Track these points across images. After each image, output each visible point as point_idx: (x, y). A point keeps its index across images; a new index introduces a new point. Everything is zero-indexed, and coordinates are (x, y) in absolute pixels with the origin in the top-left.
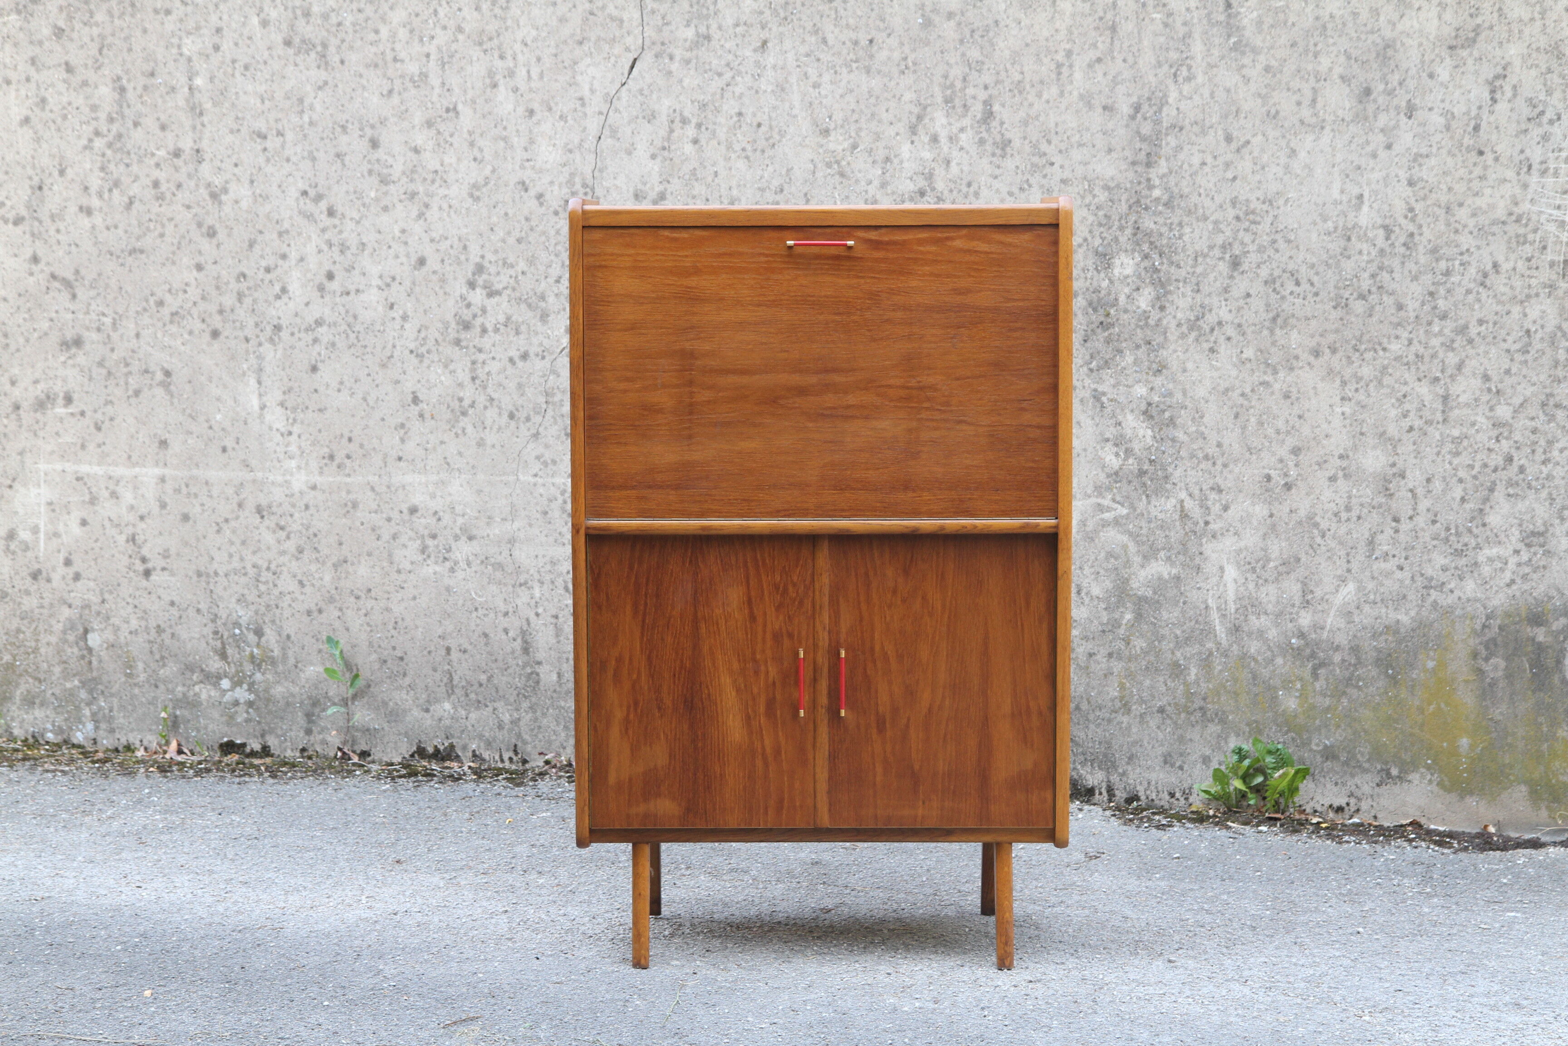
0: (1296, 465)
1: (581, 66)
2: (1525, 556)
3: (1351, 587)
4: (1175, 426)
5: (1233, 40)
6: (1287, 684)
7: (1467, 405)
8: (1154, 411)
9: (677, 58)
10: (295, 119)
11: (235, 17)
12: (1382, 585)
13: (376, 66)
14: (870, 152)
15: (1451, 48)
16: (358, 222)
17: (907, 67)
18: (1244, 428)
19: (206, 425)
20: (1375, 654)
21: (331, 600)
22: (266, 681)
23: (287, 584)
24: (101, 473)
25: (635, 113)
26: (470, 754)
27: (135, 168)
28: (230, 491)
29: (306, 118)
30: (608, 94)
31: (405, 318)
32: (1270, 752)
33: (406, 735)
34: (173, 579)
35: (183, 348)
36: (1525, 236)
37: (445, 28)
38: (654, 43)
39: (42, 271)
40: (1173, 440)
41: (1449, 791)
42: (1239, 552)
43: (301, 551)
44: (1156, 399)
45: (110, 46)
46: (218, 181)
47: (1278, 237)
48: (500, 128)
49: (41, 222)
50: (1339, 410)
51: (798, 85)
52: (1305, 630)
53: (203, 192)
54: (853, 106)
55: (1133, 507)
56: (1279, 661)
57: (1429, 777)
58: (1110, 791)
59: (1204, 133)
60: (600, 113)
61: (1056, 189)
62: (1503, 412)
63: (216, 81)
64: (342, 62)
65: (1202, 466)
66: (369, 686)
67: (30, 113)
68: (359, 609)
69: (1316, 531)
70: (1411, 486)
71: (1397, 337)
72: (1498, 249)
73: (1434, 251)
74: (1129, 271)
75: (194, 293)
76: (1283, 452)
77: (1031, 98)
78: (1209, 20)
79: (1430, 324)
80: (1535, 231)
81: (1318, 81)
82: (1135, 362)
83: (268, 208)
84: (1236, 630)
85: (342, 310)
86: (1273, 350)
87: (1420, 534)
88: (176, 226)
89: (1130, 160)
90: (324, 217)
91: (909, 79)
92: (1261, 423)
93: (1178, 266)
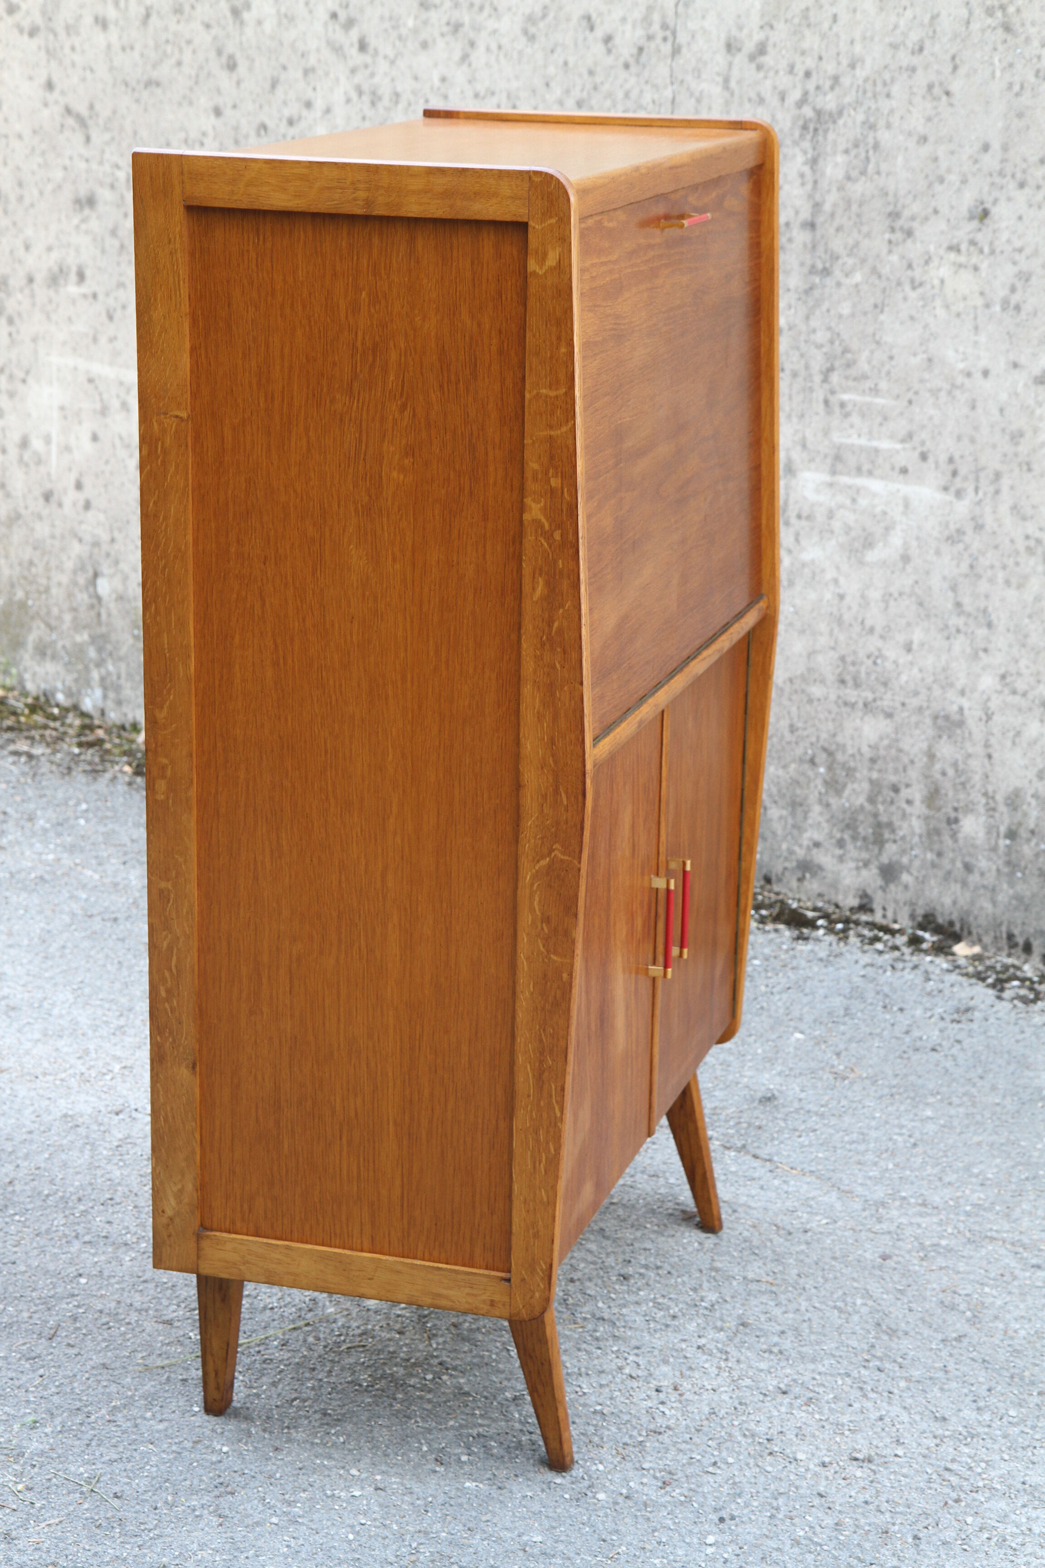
24: (112, 375)
39: (56, 102)
49: (55, 35)
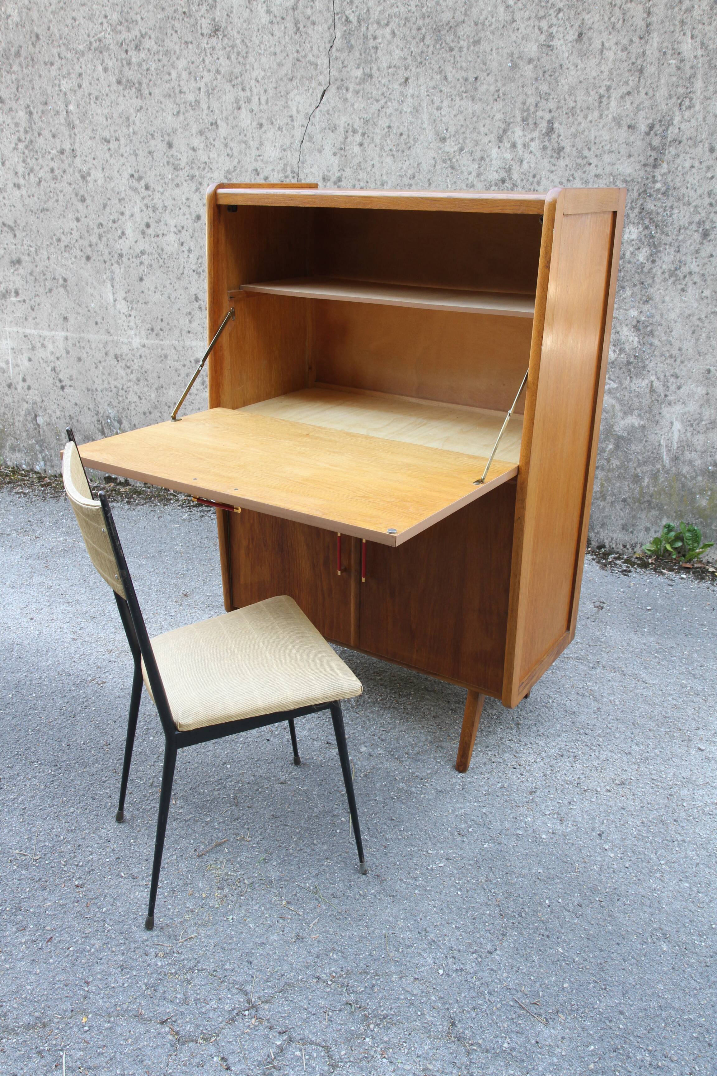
1: (291, 95)
4: (653, 335)
6: (702, 492)
8: (641, 326)
9: (351, 90)
10: (125, 130)
11: (89, 66)
13: (170, 96)
14: (471, 153)
16: (162, 194)
17: (498, 97)
18: (697, 340)
19: (86, 309)
21: (156, 407)
23: (132, 397)
24: (36, 333)
25: (324, 126)
27: (40, 161)
28: (101, 346)
29: (131, 130)
30: (307, 113)
31: (190, 251)
32: (689, 531)
34: (75, 391)
35: (72, 266)
37: (209, 71)
38: (336, 80)
40: (651, 344)
42: (684, 414)
43: (139, 380)
44: (643, 319)
45: (22, 86)
46: (85, 169)
48: (242, 135)
51: (427, 108)
53: (77, 175)
54: (462, 122)
55: (622, 384)
56: (700, 478)
59: (695, 145)
60: (303, 126)
63: (81, 107)
64: (150, 94)
65: (668, 361)
74: (634, 237)
75: (76, 235)
77: (580, 119)
82: (632, 295)
83: (112, 185)
84: (675, 459)
85: (155, 246)
88: (64, 195)
89: (643, 163)
90: (143, 190)
91: (499, 105)
92: (708, 338)
93: (667, 235)
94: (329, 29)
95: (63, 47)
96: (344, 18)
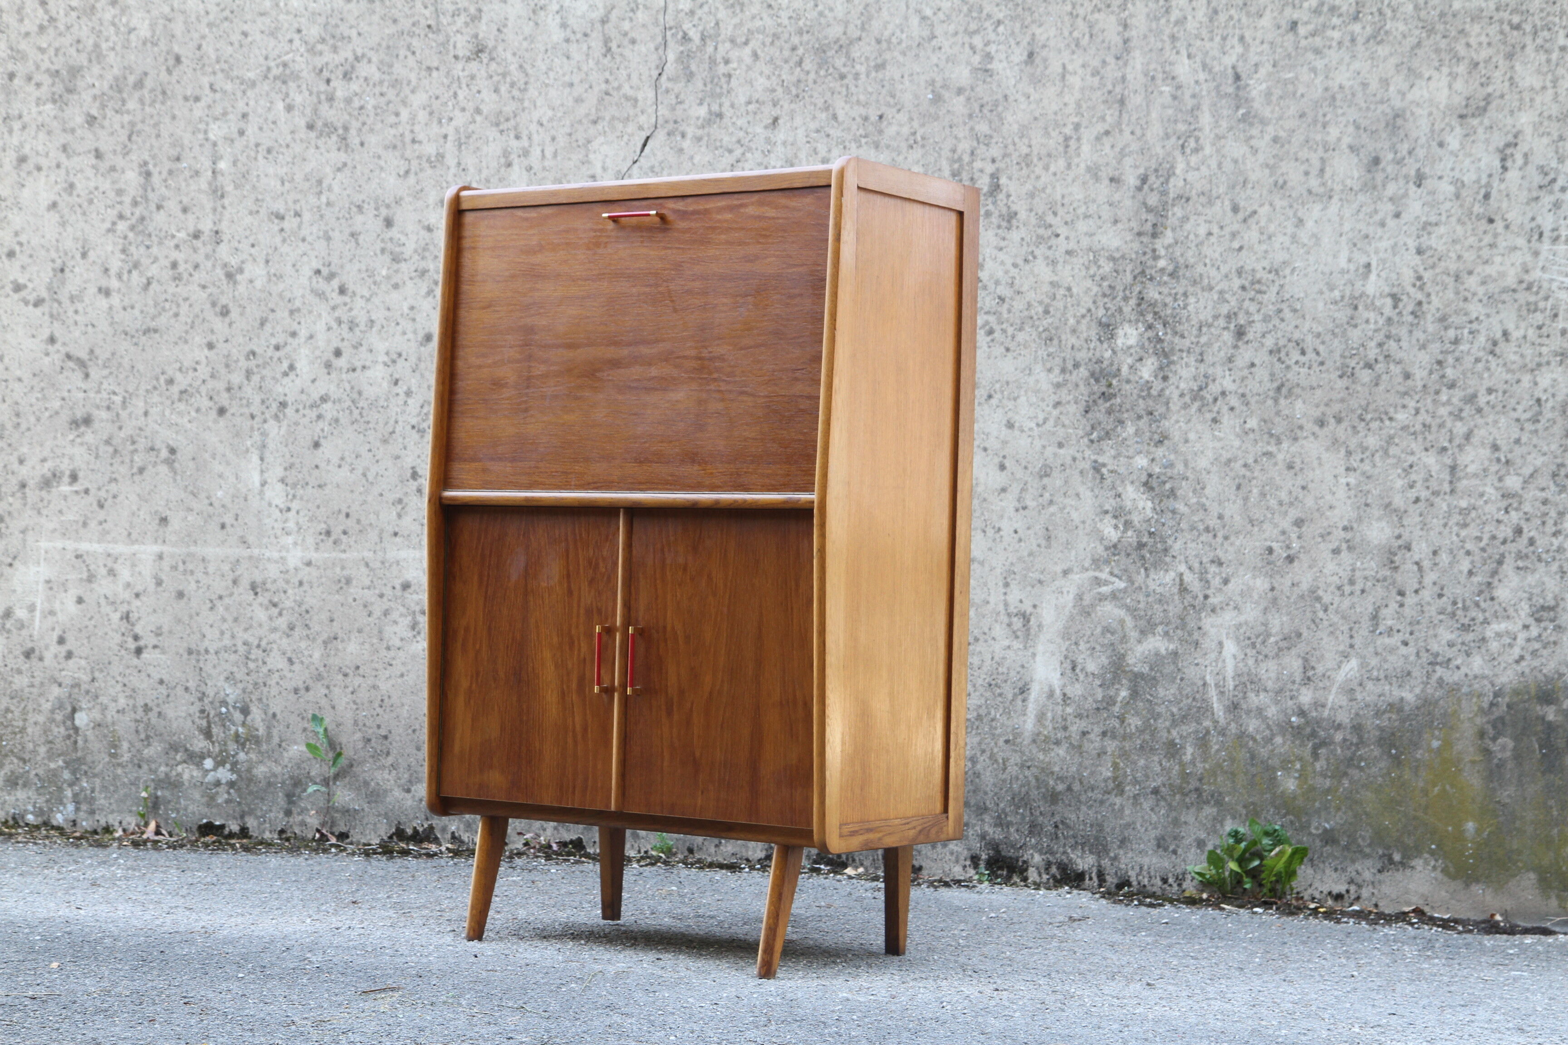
0: (1299, 537)
1: (595, 145)
2: (1534, 631)
3: (1354, 663)
4: (1175, 497)
5: (1242, 111)
6: (1286, 764)
7: (1476, 475)
8: (1154, 483)
9: (689, 135)
10: (313, 200)
11: (262, 102)
12: (1386, 661)
13: (395, 147)
15: (1462, 117)
16: (368, 300)
17: (915, 142)
18: (1246, 499)
19: (206, 502)
20: (1377, 733)
21: (319, 677)
22: (250, 761)
23: (276, 661)
24: (101, 550)
26: (449, 836)
27: (155, 250)
28: (226, 568)
29: (324, 199)
30: (619, 172)
31: (408, 393)
32: (1267, 834)
33: (386, 815)
34: (163, 657)
35: (189, 426)
36: (1536, 303)
37: (463, 110)
38: (666, 122)
39: (58, 351)
40: (1174, 512)
41: (1453, 878)
42: (1239, 626)
43: (292, 628)
44: (1157, 470)
45: (139, 133)
46: (234, 262)
47: (1284, 306)
49: (60, 303)
50: (1343, 481)
52: (1306, 708)
53: (220, 272)
55: (1131, 581)
56: (1279, 740)
57: (1433, 863)
58: (1101, 876)
59: (1210, 203)
61: (1061, 260)
62: (1513, 482)
63: (239, 165)
64: (362, 144)
65: (1203, 538)
66: (351, 766)
67: (57, 198)
68: (346, 687)
69: (1318, 605)
70: (1416, 558)
71: (1404, 407)
72: (1508, 318)
73: (1443, 319)
74: (1132, 341)
75: (204, 371)
76: (1286, 523)
77: (1038, 171)
78: (1218, 92)
79: (1437, 392)
80: (1546, 298)
81: (1326, 151)
82: (1137, 433)
83: (281, 286)
84: (1234, 707)
85: (348, 387)
86: (1277, 420)
87: (1426, 609)
88: (191, 306)
89: (1136, 230)
90: (335, 295)
91: (917, 153)
92: (1263, 495)
93: (1183, 336)
94: (657, 49)
95: (220, 75)
96: (680, 34)
